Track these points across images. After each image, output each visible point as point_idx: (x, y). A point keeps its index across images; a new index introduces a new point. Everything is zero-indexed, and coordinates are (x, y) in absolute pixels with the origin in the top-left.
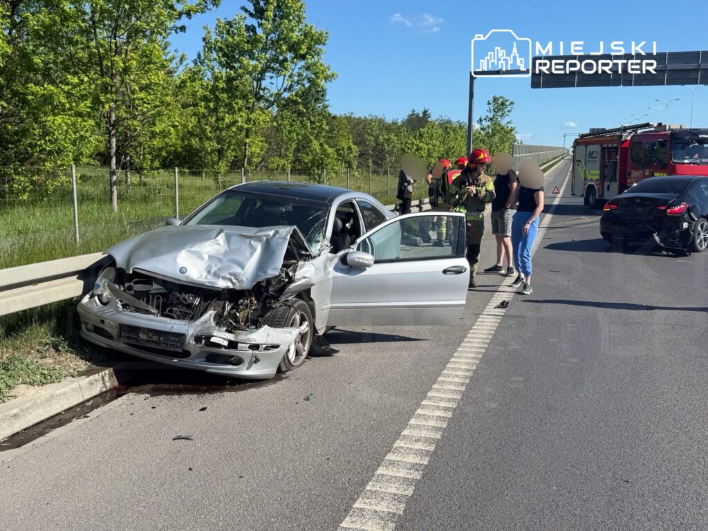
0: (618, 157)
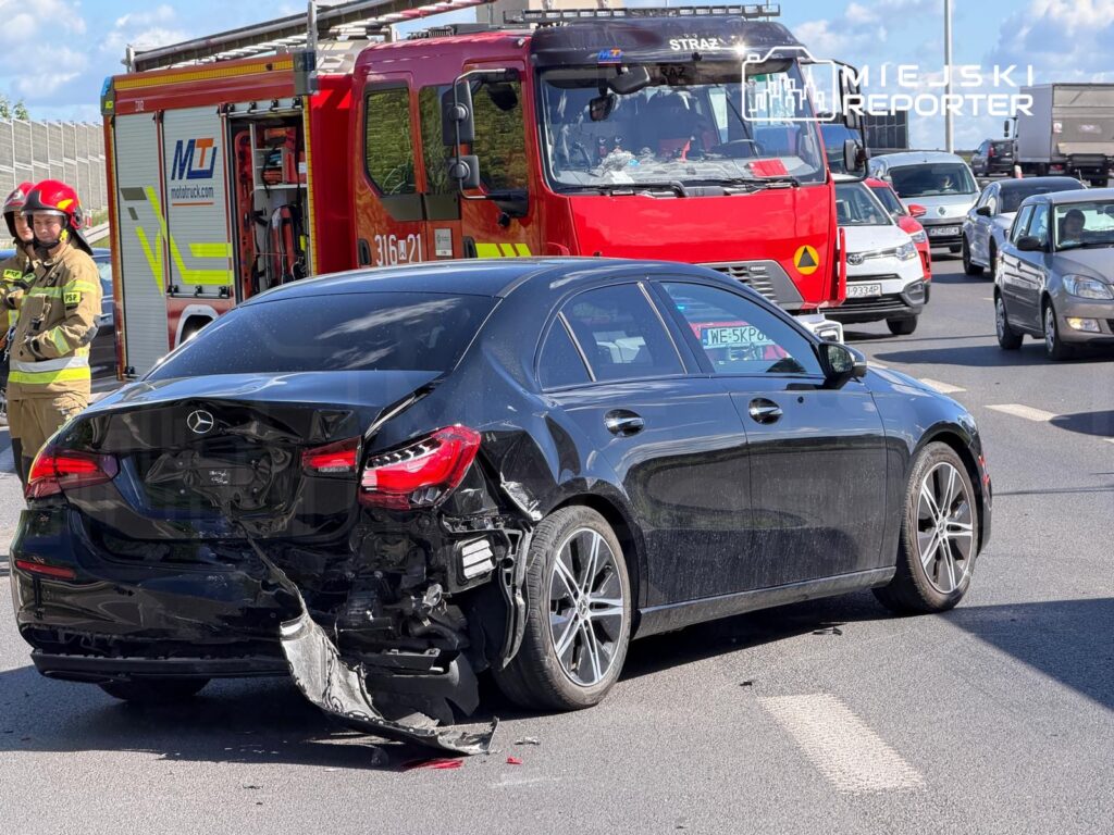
0: (305, 167)
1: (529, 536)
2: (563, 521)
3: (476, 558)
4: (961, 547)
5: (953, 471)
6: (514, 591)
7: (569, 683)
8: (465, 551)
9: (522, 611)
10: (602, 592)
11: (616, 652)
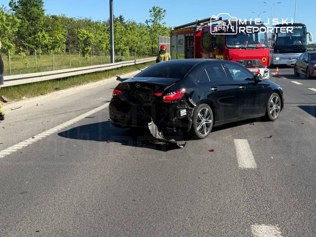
0: (194, 44)
1: (194, 109)
2: (200, 106)
3: (183, 113)
4: (278, 111)
5: (277, 98)
6: (190, 119)
7: (200, 134)
8: (181, 111)
9: (191, 122)
10: (208, 119)
11: (210, 129)
